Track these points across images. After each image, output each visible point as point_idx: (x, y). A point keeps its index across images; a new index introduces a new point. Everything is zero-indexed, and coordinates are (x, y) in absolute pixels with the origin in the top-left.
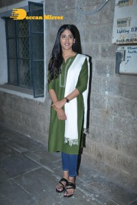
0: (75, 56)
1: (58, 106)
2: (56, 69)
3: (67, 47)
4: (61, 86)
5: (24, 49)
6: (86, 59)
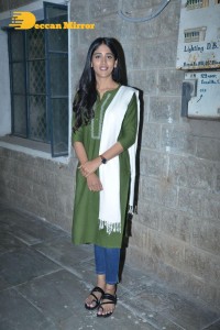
1: (89, 168)
2: (85, 110)
4: (93, 136)
6: (134, 95)
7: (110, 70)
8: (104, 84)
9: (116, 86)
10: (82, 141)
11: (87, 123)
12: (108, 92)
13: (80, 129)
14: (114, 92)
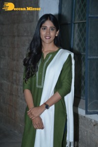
0: (57, 52)
2: (32, 66)
3: (47, 41)
4: (37, 86)
7: (52, 38)
8: (48, 47)
9: (57, 49)
11: (32, 75)
12: (50, 53)
14: (54, 53)
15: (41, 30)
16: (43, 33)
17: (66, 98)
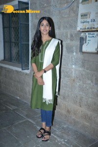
0: (51, 40)
2: (37, 49)
4: (40, 61)
5: (15, 35)
6: (59, 42)
7: (48, 31)
8: (45, 37)
9: (50, 38)
10: (35, 63)
11: (37, 55)
12: (47, 41)
13: (34, 57)
15: (41, 26)
16: (42, 28)
17: (56, 67)
